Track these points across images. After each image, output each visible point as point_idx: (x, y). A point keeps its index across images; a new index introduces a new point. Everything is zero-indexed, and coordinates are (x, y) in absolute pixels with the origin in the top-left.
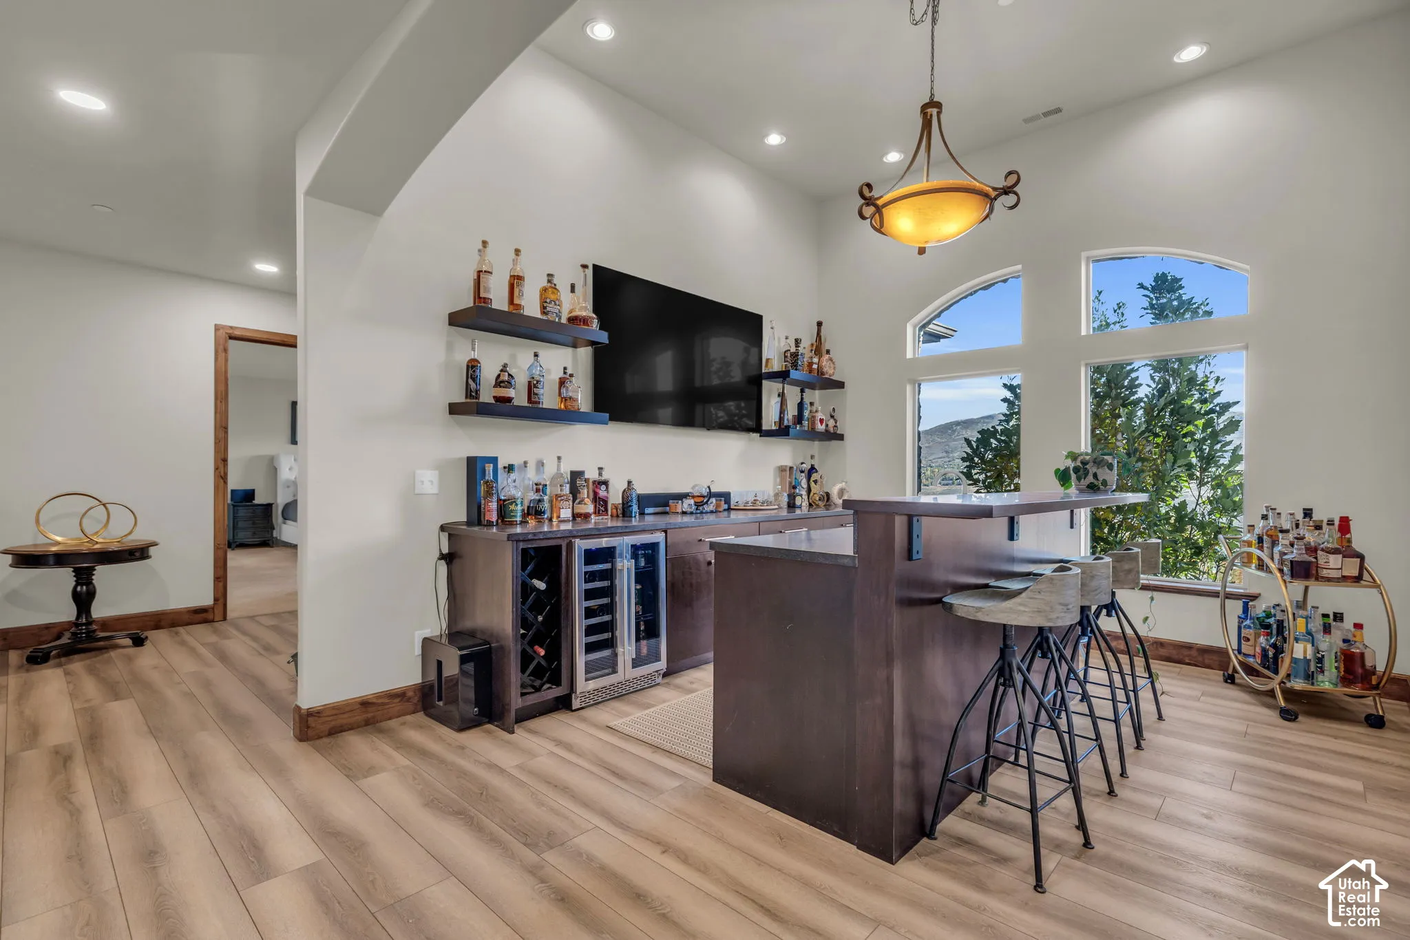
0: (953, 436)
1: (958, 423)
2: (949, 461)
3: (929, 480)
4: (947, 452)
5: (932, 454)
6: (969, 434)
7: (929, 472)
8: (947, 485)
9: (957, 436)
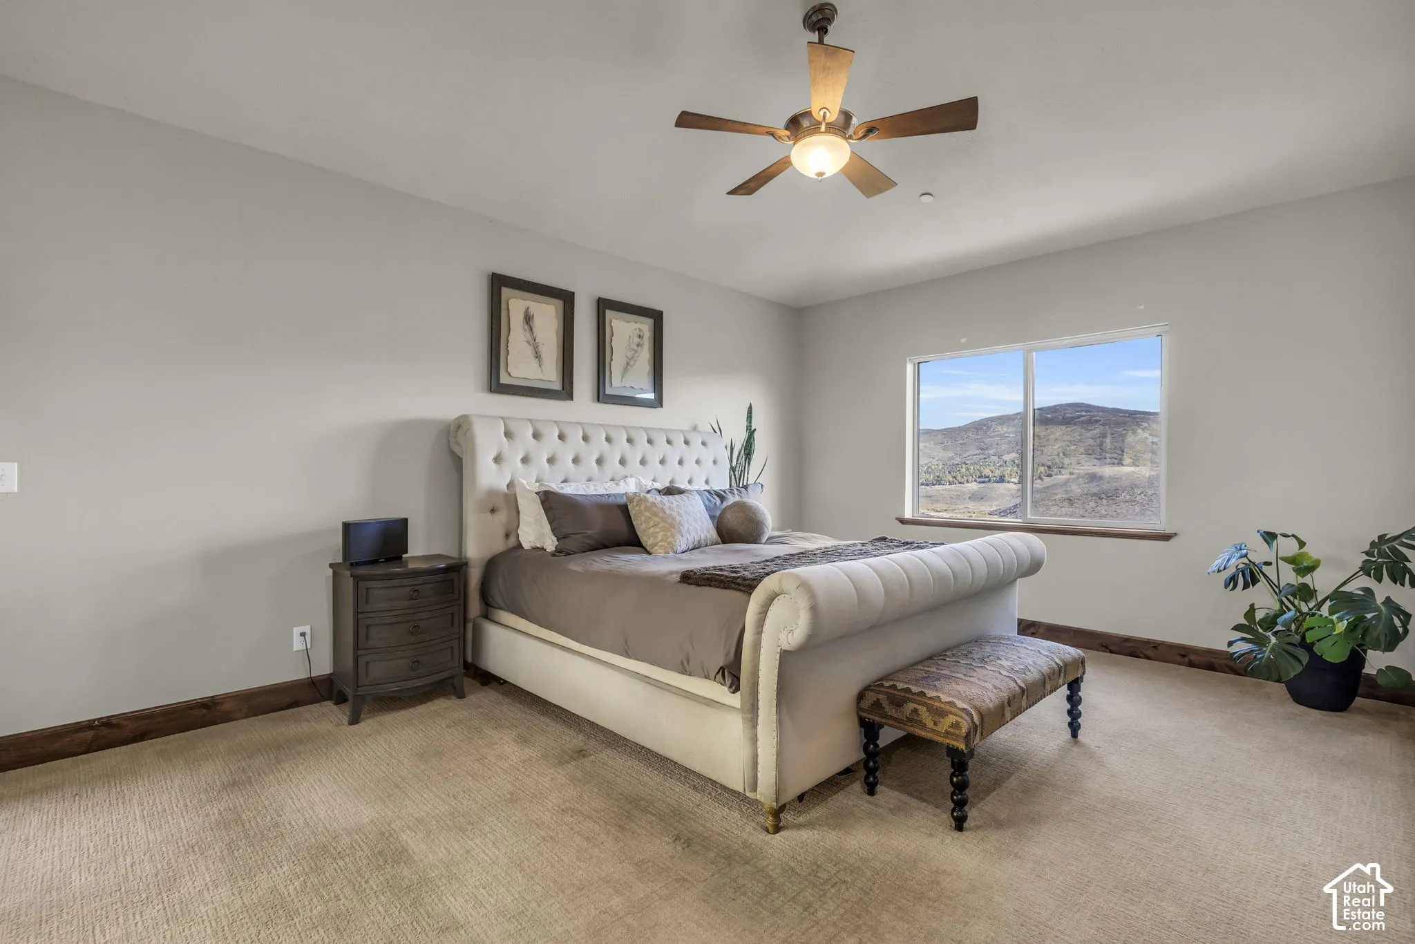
0: (989, 433)
1: (993, 419)
2: (985, 458)
3: (965, 477)
4: (982, 449)
5: (966, 451)
6: (1005, 430)
7: (964, 470)
8: (983, 482)
9: (993, 432)
